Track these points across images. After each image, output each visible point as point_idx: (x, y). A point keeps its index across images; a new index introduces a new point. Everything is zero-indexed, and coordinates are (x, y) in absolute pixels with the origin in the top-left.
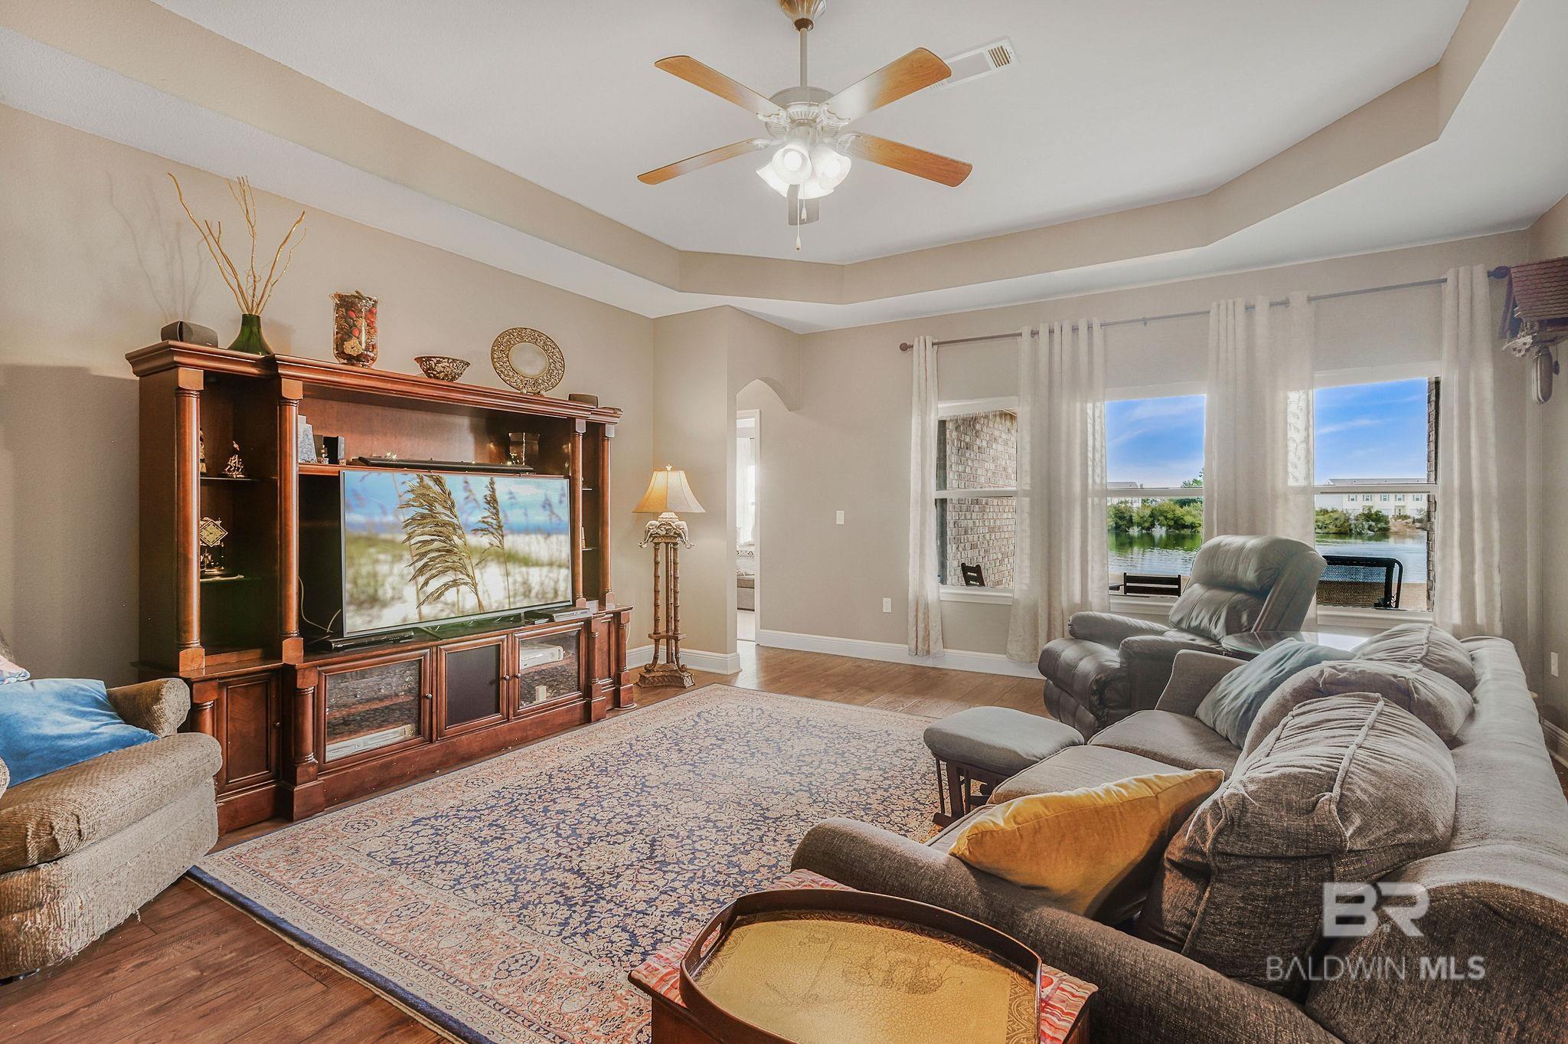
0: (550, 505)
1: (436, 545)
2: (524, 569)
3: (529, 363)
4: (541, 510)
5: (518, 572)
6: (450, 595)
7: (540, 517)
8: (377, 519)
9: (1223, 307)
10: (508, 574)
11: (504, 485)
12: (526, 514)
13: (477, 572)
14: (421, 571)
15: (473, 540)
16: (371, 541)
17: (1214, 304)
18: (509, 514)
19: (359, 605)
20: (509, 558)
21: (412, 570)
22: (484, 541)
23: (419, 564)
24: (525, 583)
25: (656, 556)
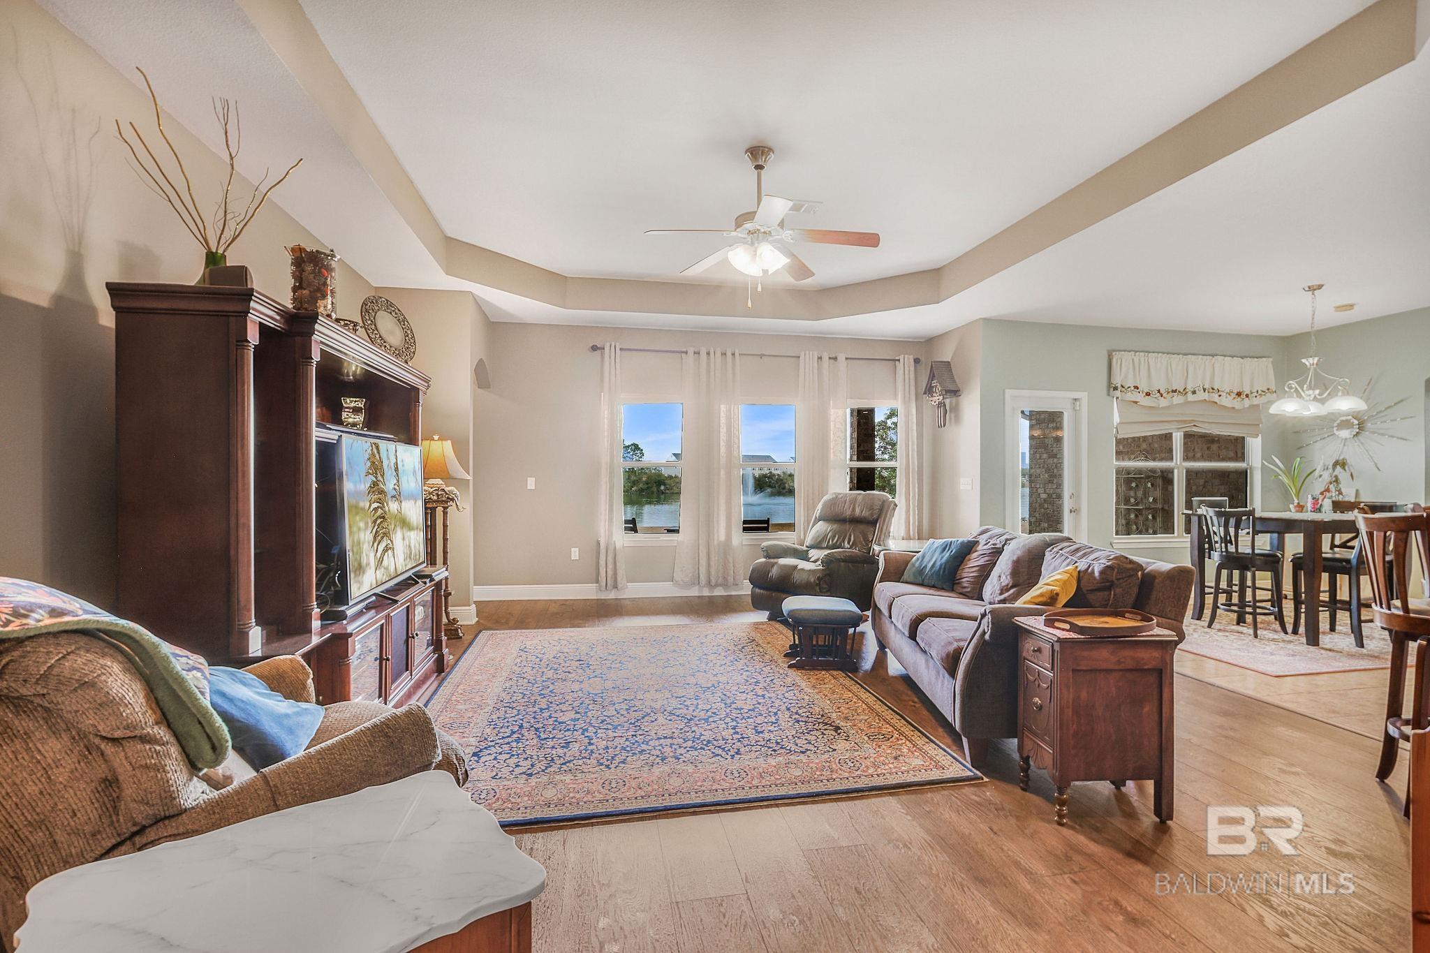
0: (415, 472)
1: (380, 512)
2: (409, 533)
3: (390, 332)
5: (407, 537)
6: (386, 560)
7: (413, 484)
8: (358, 486)
9: (807, 356)
11: (400, 453)
12: (408, 481)
13: (394, 536)
14: (375, 537)
15: (392, 506)
16: (357, 508)
17: (803, 353)
18: (402, 479)
19: (355, 572)
20: (404, 524)
21: (372, 538)
22: (395, 507)
23: (374, 531)
25: (427, 520)
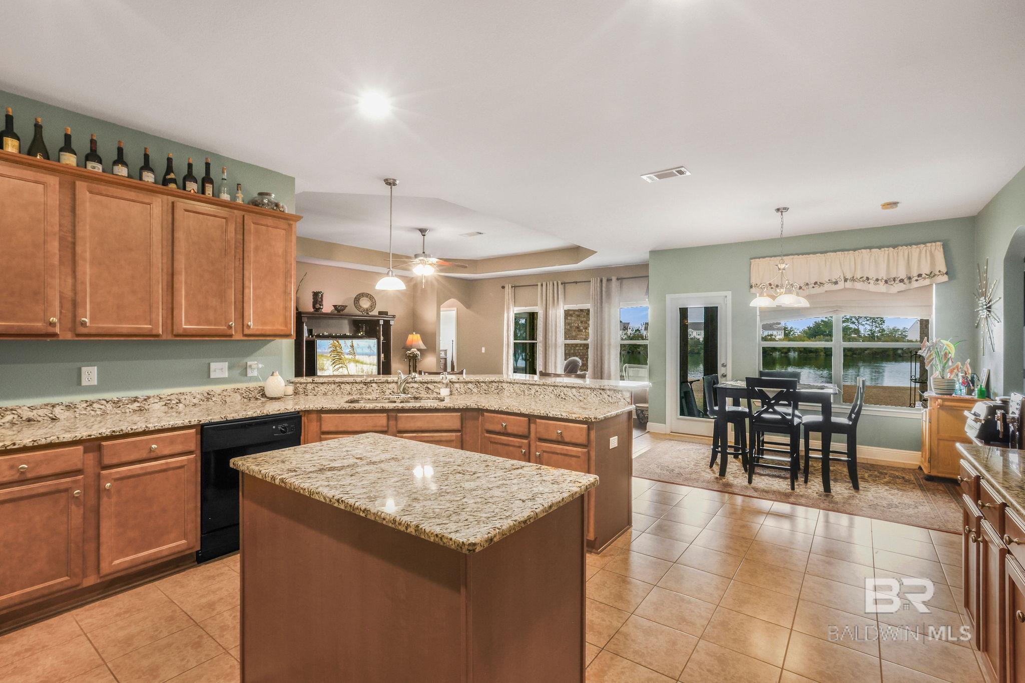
0: (370, 347)
1: (337, 357)
2: (361, 365)
3: (365, 304)
4: (367, 349)
5: (360, 366)
6: (341, 370)
7: (367, 351)
8: (323, 351)
10: (356, 366)
11: (356, 342)
12: (362, 350)
13: (348, 364)
14: (333, 363)
15: (347, 356)
16: (322, 356)
18: (357, 349)
19: (320, 370)
20: (357, 362)
21: (331, 363)
22: (350, 357)
23: (333, 362)
24: (362, 369)
25: (410, 363)
